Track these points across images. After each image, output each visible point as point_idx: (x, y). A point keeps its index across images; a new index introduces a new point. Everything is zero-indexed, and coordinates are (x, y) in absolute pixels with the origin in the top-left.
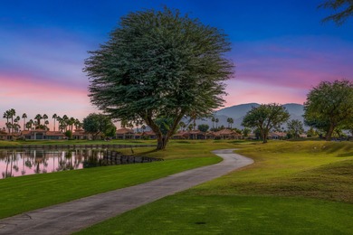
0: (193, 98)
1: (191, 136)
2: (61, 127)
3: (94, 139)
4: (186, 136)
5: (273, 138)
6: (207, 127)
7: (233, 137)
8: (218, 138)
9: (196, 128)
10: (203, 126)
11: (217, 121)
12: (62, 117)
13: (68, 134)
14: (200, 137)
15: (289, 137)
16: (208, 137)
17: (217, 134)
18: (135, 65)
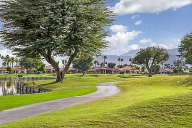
0: (81, 40)
1: (102, 72)
2: (4, 64)
3: (28, 73)
4: (98, 72)
5: (164, 73)
6: (115, 65)
7: (133, 72)
8: (122, 73)
9: (106, 65)
10: (111, 63)
11: (122, 60)
12: (5, 57)
13: (9, 69)
14: (108, 72)
15: (175, 72)
16: (115, 72)
17: (122, 70)
18: (32, 12)
